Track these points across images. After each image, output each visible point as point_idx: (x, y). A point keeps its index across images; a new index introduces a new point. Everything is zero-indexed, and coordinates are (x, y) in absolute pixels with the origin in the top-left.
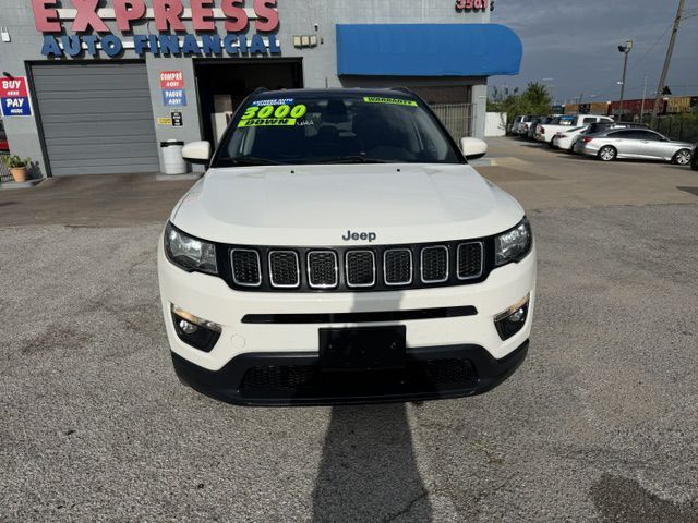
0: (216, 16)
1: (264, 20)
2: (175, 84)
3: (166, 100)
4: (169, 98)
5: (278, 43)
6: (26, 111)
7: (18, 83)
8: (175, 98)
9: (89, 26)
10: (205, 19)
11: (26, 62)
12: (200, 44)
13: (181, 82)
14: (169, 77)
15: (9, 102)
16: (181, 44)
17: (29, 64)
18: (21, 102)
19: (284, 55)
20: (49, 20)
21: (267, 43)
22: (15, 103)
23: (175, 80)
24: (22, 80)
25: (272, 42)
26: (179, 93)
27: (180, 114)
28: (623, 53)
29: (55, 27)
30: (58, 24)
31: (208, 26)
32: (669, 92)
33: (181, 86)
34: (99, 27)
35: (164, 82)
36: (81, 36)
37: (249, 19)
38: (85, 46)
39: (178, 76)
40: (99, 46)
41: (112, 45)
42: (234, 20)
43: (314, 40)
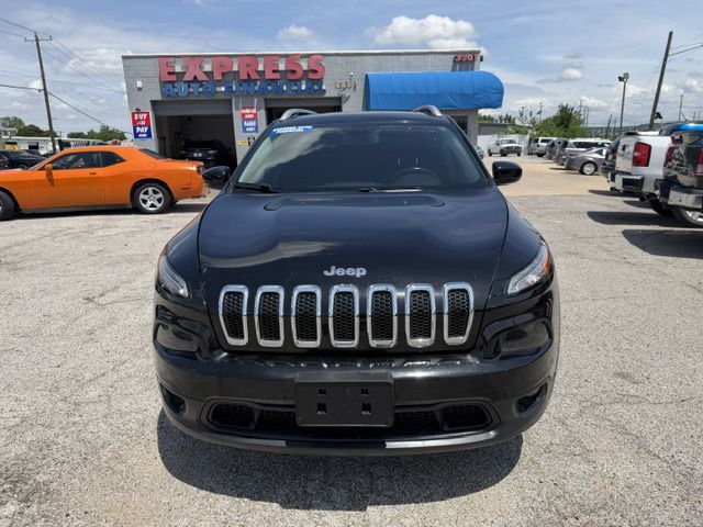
0: (280, 69)
1: (314, 71)
2: (251, 116)
3: (244, 128)
4: (246, 127)
5: (324, 87)
6: (149, 135)
7: (145, 116)
8: (251, 126)
9: (195, 77)
10: (274, 71)
11: (152, 101)
12: (269, 88)
13: (255, 115)
14: (247, 111)
15: (138, 129)
16: (256, 88)
17: (154, 103)
18: (146, 129)
19: (327, 95)
20: (169, 73)
21: (316, 87)
22: (142, 130)
23: (251, 113)
24: (148, 113)
25: (320, 87)
26: (254, 123)
28: (622, 83)
29: (173, 78)
30: (175, 76)
31: (277, 76)
32: (661, 118)
33: (255, 118)
34: (202, 77)
35: (243, 115)
36: (189, 84)
37: (304, 71)
38: (191, 90)
39: (254, 111)
40: (201, 90)
41: (209, 89)
42: (294, 72)
43: (349, 84)
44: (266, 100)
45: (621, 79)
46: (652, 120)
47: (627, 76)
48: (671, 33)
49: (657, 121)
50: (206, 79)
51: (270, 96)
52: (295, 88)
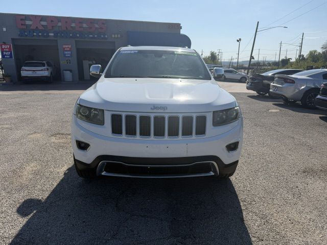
0: (84, 26)
1: (101, 28)
2: (69, 49)
3: (65, 54)
5: (106, 36)
6: (11, 57)
7: (8, 46)
8: (68, 54)
9: (37, 27)
10: (80, 27)
11: (12, 39)
12: (78, 35)
14: (66, 46)
15: (4, 53)
16: (71, 35)
17: (13, 40)
18: (9, 53)
19: (108, 40)
20: (22, 25)
21: (102, 36)
22: (7, 54)
24: (10, 45)
25: (104, 36)
26: (70, 53)
27: (70, 60)
29: (24, 27)
31: (82, 29)
32: (254, 59)
34: (41, 28)
35: (64, 48)
36: (34, 31)
37: (96, 28)
38: (35, 34)
39: (70, 46)
40: (40, 34)
41: (45, 34)
42: (91, 28)
43: (119, 36)
44: (76, 41)
45: (238, 41)
46: (250, 60)
47: (240, 39)
48: (258, 22)
49: (252, 60)
51: (78, 39)
52: (91, 36)
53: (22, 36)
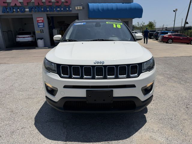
0: (52, 1)
1: (67, 2)
2: (41, 21)
4: (39, 25)
5: (71, 9)
8: (41, 25)
9: (15, 4)
10: (49, 2)
12: (48, 9)
13: (43, 21)
14: (39, 19)
16: (42, 9)
19: (72, 12)
20: (4, 3)
21: (67, 9)
23: (41, 20)
25: (69, 8)
26: (42, 24)
27: (43, 30)
28: (175, 12)
30: (7, 4)
31: (51, 4)
32: (188, 24)
33: (43, 22)
35: (38, 21)
36: (13, 8)
37: (62, 2)
38: (14, 10)
39: (42, 19)
40: (18, 10)
41: (22, 10)
42: (58, 2)
43: (81, 8)
44: (47, 15)
45: (174, 11)
47: (176, 10)
50: (20, 5)
51: (49, 13)
52: (59, 9)
53: (4, 12)
